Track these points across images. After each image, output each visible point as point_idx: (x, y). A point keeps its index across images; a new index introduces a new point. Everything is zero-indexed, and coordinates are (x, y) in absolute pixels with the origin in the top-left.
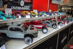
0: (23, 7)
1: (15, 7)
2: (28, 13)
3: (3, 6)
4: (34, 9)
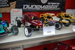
0: (46, 4)
1: (30, 6)
2: (53, 17)
3: (8, 5)
4: (69, 9)
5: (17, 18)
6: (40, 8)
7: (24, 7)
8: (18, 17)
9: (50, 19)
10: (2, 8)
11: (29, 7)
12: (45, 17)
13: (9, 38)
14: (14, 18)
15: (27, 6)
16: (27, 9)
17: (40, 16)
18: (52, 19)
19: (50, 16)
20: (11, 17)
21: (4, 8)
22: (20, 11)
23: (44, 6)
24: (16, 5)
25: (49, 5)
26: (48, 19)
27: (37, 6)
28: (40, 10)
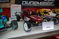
5: (16, 13)
6: (37, 4)
7: (23, 3)
8: (18, 12)
9: (47, 14)
10: (3, 4)
11: (27, 3)
12: (41, 12)
13: (8, 33)
14: (13, 13)
15: (26, 2)
16: (25, 5)
17: (37, 12)
18: (49, 14)
19: (46, 12)
20: (11, 12)
21: (5, 3)
22: (19, 7)
23: (41, 2)
24: (15, 1)
25: (45, 1)
26: (44, 14)
27: (35, 2)
28: (37, 6)
